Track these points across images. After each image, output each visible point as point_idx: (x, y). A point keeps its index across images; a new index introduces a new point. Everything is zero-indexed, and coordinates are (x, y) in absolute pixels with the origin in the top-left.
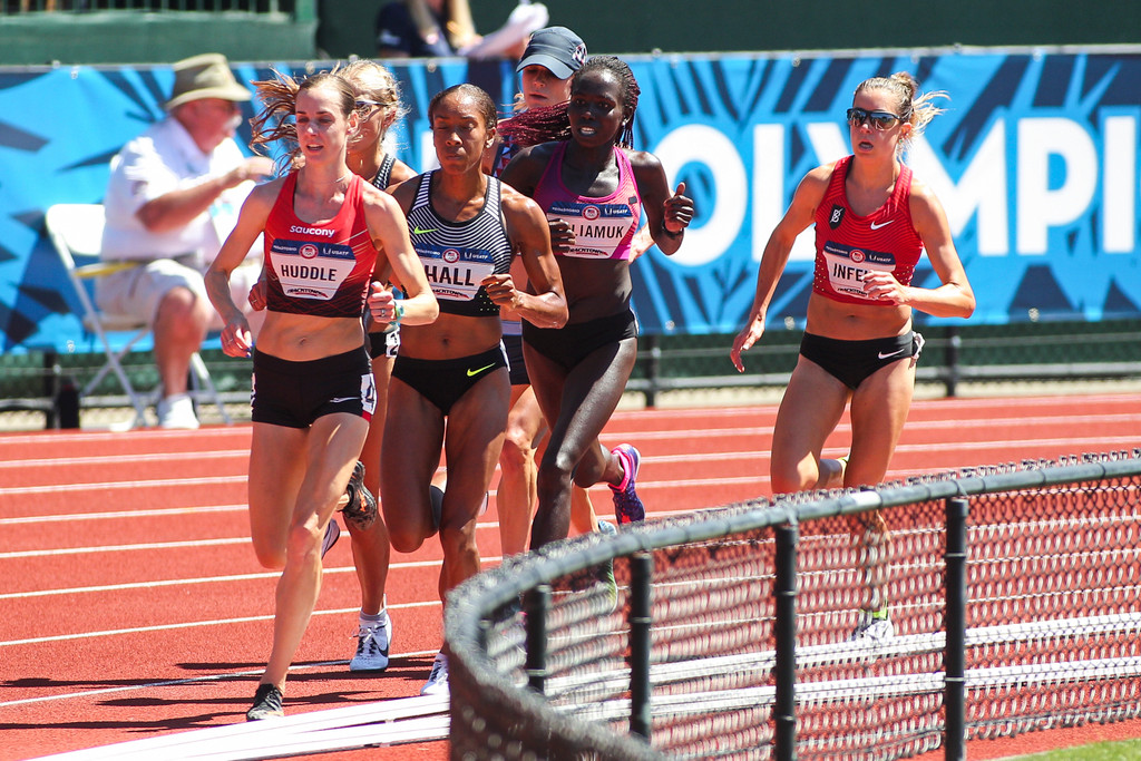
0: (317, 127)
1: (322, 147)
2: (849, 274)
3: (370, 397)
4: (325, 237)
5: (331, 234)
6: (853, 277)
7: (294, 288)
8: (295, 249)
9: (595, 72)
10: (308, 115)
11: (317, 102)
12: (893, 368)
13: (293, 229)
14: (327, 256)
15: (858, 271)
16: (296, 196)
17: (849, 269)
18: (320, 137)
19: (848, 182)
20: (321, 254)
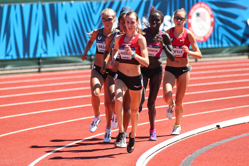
0: (131, 24)
1: (132, 28)
2: (176, 52)
5: (130, 45)
6: (177, 52)
7: (123, 57)
8: (123, 48)
9: (155, 13)
10: (129, 22)
11: (131, 19)
12: (186, 73)
13: (123, 44)
15: (178, 51)
16: (125, 37)
17: (176, 51)
18: (131, 27)
19: (174, 32)
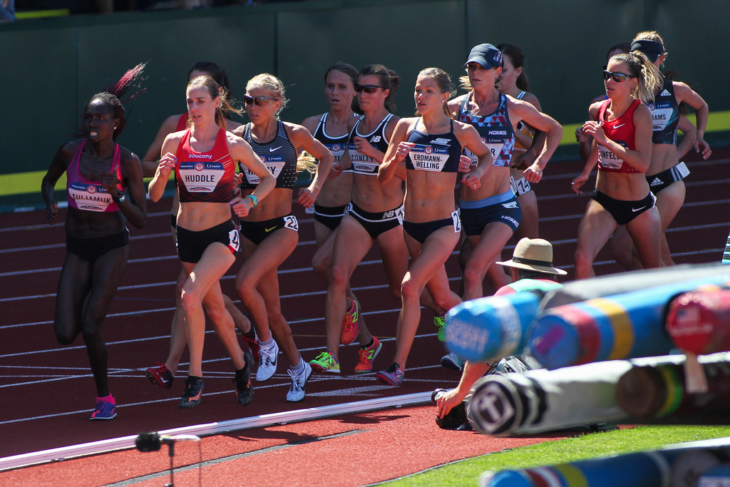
1: (200, 116)
3: (236, 241)
4: (207, 159)
5: (211, 157)
8: (192, 166)
10: (193, 100)
13: (190, 156)
14: (209, 169)
18: (199, 111)
20: (206, 168)
